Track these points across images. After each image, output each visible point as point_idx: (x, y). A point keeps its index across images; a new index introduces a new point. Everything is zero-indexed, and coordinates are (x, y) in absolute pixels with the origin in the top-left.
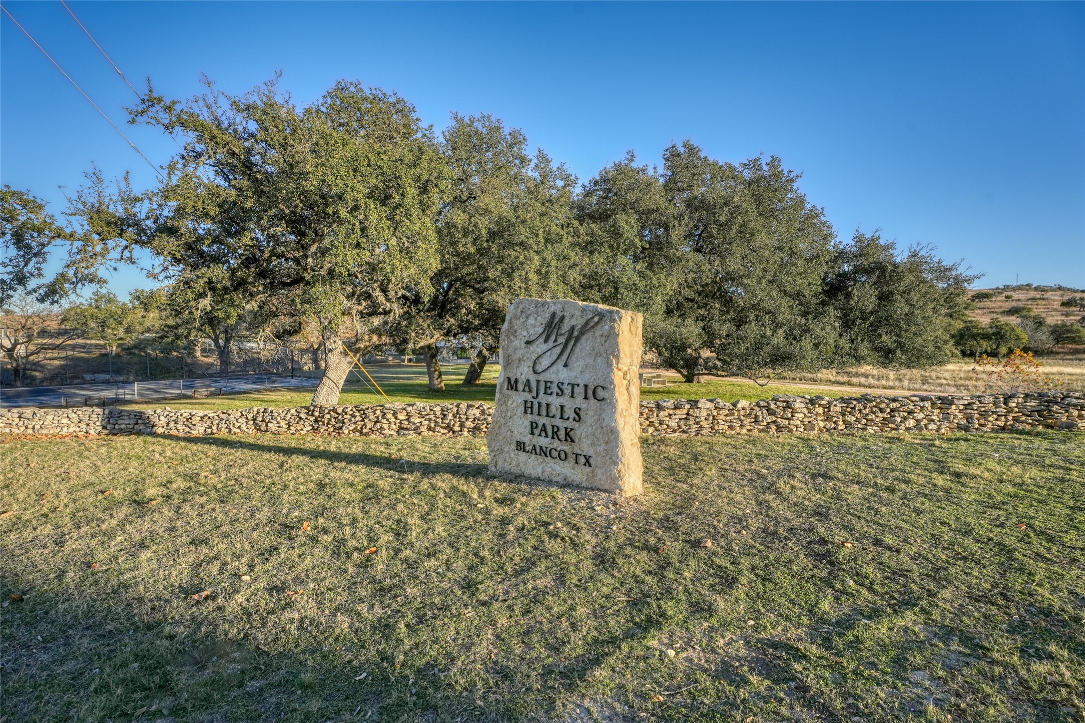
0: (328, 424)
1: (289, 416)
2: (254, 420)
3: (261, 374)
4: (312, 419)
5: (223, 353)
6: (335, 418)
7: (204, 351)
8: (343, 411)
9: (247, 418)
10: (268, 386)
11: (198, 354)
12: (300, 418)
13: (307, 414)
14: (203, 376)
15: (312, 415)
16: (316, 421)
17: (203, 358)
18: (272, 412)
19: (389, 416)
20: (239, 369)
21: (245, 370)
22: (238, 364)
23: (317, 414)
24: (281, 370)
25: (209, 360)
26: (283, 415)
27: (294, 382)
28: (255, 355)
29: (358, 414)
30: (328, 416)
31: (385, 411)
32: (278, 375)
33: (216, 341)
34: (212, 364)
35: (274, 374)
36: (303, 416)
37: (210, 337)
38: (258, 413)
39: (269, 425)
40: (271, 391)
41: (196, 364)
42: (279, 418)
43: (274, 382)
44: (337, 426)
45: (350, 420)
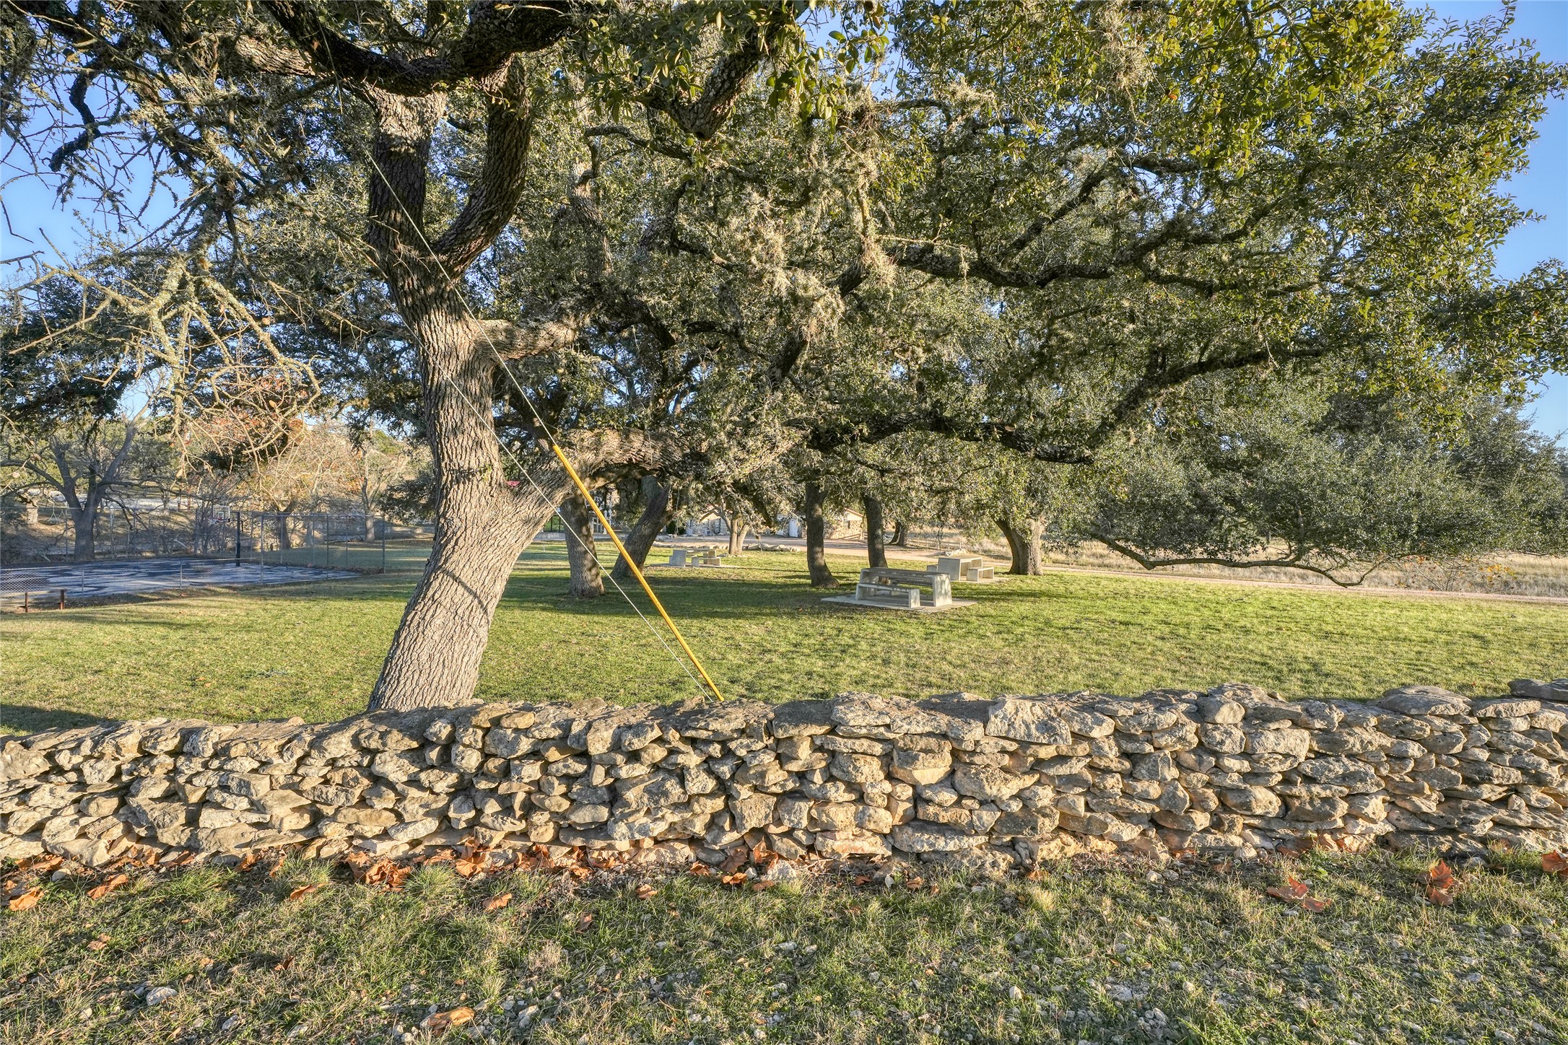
0: (529, 808)
1: (316, 770)
2: (123, 791)
3: (169, 557)
4: (444, 783)
5: (84, 516)
6: (569, 779)
7: (44, 512)
8: (616, 746)
9: (81, 785)
10: (185, 582)
11: (33, 517)
12: (379, 781)
13: (416, 756)
14: (37, 562)
15: (446, 762)
16: (463, 789)
17: (43, 527)
18: (222, 752)
19: (870, 771)
20: (121, 547)
21: (132, 550)
22: (117, 539)
23: (471, 760)
24: (211, 548)
25: (58, 530)
26: (282, 769)
27: (243, 573)
28: (156, 523)
29: (691, 759)
30: (532, 771)
31: (842, 745)
32: (205, 558)
33: (69, 490)
34: (58, 539)
35: (196, 557)
36: (394, 768)
37: (52, 482)
38: (146, 755)
39: (209, 818)
40: (191, 595)
41: (28, 536)
42: (261, 786)
43: (198, 573)
44: (583, 816)
45: (657, 793)
